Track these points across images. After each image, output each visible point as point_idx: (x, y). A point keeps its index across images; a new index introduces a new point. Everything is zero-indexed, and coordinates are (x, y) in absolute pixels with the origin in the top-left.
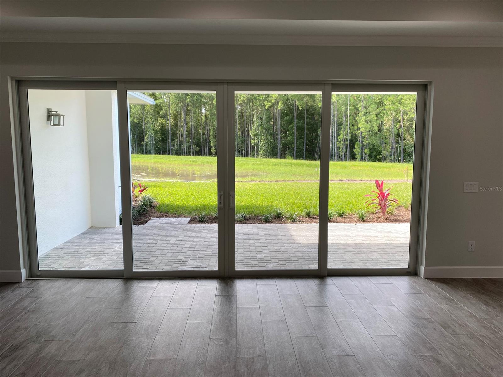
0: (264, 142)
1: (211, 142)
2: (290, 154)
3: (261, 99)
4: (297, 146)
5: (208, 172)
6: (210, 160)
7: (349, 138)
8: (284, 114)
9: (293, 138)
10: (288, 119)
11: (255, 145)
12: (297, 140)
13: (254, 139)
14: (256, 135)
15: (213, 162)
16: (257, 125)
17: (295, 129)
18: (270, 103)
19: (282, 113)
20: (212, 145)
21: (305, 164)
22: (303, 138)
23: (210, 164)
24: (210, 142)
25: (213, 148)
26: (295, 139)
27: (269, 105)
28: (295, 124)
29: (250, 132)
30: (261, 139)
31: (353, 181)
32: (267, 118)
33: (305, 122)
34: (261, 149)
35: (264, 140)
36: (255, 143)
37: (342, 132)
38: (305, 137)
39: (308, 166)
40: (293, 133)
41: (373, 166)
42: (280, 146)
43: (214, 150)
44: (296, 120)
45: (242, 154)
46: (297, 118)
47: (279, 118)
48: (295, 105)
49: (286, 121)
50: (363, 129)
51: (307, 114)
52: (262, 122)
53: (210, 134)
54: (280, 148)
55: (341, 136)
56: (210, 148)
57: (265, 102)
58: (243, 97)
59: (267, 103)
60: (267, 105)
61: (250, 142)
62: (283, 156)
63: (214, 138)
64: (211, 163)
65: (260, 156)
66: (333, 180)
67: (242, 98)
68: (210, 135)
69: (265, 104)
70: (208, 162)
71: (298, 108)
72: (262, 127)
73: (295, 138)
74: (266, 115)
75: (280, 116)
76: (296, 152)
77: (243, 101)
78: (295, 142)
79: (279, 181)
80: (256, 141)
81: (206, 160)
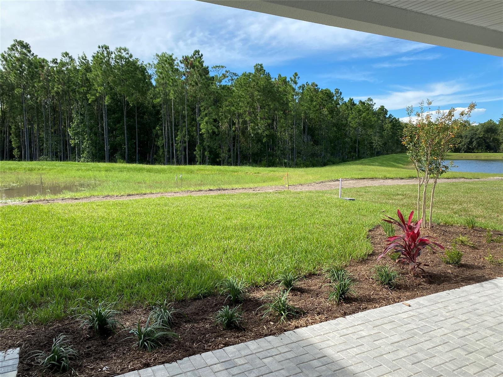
0: (88, 143)
1: (13, 143)
2: (120, 157)
3: (82, 91)
4: (128, 148)
5: (13, 183)
6: (14, 166)
7: (186, 139)
8: (110, 111)
9: (123, 138)
10: (116, 117)
11: (75, 146)
12: (128, 140)
13: (75, 139)
14: (76, 134)
15: (18, 168)
16: (77, 122)
17: (125, 128)
18: (93, 97)
19: (108, 110)
20: (13, 146)
21: (144, 169)
22: (135, 139)
23: (13, 171)
24: (10, 142)
25: (16, 149)
26: (126, 140)
27: (93, 99)
28: (125, 122)
29: (69, 130)
30: (84, 139)
31: (224, 190)
32: (89, 114)
33: (136, 121)
34: (83, 152)
35: (88, 140)
36: (75, 143)
37: (179, 133)
38: (137, 138)
39: (149, 171)
40: (124, 133)
41: (220, 170)
42: (107, 147)
43: (18, 152)
44: (126, 118)
45: (57, 157)
46: (127, 117)
47: (105, 115)
48: (124, 100)
49: (113, 118)
50: (204, 130)
51: (137, 112)
52: (83, 119)
53: (11, 132)
54: (108, 150)
55: (178, 137)
56: (12, 149)
57: (87, 96)
58: (57, 88)
59: (90, 97)
60: (90, 98)
61: (69, 142)
62: (112, 159)
63: (16, 137)
64: (15, 169)
65: (82, 159)
66: (202, 191)
67: (55, 89)
68: (10, 134)
69: (88, 98)
70: (10, 169)
71: (128, 105)
72: (84, 125)
73: (126, 138)
74: (88, 111)
75: (106, 112)
76: (128, 155)
77: (57, 93)
78: (126, 143)
79: (133, 195)
80: (76, 141)
81: (7, 166)
